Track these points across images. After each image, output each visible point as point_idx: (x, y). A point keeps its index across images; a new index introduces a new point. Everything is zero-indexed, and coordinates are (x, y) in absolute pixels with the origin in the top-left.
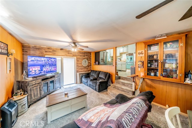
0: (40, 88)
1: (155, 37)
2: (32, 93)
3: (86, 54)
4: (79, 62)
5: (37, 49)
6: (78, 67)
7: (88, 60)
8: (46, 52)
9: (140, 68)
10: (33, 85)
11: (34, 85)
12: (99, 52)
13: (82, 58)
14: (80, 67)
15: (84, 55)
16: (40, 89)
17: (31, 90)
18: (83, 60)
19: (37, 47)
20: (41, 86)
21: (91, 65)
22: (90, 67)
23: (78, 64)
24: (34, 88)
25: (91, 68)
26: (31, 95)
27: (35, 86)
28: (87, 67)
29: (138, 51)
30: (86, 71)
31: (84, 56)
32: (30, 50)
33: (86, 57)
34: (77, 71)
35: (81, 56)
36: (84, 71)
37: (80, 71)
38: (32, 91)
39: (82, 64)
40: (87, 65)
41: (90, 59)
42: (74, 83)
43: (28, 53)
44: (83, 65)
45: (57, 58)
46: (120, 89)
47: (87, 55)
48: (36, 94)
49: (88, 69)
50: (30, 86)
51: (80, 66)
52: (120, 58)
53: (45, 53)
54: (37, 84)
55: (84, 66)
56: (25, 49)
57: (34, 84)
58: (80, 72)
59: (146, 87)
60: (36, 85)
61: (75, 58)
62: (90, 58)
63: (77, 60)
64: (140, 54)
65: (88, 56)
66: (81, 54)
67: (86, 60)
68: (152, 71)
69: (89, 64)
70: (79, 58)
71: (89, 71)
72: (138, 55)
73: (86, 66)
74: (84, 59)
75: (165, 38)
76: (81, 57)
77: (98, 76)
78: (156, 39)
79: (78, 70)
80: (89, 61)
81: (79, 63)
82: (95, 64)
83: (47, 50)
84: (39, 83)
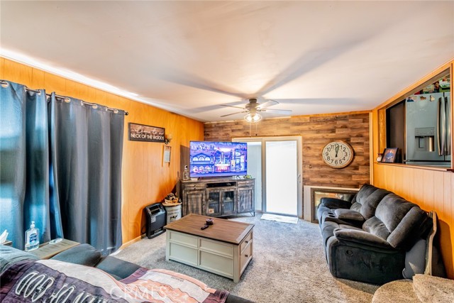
0: (202, 198)
2: (189, 204)
3: (340, 123)
4: (311, 152)
5: (219, 127)
6: (307, 168)
8: (233, 131)
10: (190, 191)
11: (192, 190)
13: (323, 138)
14: (316, 169)
15: (331, 127)
16: (202, 202)
17: (187, 198)
18: (329, 146)
19: (220, 125)
20: (204, 197)
21: (368, 164)
22: (361, 171)
23: (307, 159)
24: (193, 196)
25: (368, 174)
26: (187, 206)
27: (194, 194)
28: (349, 173)
31: (333, 131)
32: (211, 131)
33: (339, 132)
34: (305, 181)
35: (318, 131)
37: (315, 180)
38: (189, 201)
39: (325, 157)
40: (345, 163)
41: (360, 140)
42: (296, 214)
43: (210, 137)
44: (328, 162)
45: (248, 144)
47: (345, 127)
48: (195, 207)
49: (350, 176)
50: (186, 191)
51: (315, 166)
53: (231, 134)
54: (198, 190)
55: (333, 164)
56: (207, 130)
57: (193, 188)
58: (314, 184)
60: (196, 192)
61: (297, 141)
63: (303, 144)
65: (352, 128)
66: (318, 127)
67: (341, 143)
69: (359, 159)
70: (311, 139)
73: (339, 165)
74: (332, 140)
76: (319, 135)
77: (373, 213)
79: (306, 176)
80: (358, 148)
81: (313, 156)
82: (378, 159)
83: (235, 127)
84: (201, 190)
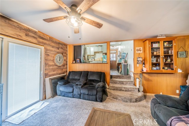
1: (157, 36)
3: (61, 46)
4: (49, 58)
6: (47, 67)
7: (64, 56)
9: (138, 64)
12: (80, 46)
13: (55, 51)
14: (51, 67)
15: (57, 46)
18: (57, 55)
21: (67, 64)
22: (65, 67)
23: (47, 62)
25: (67, 68)
28: (62, 68)
29: (137, 48)
30: (60, 74)
31: (58, 49)
33: (60, 50)
34: (46, 75)
35: (53, 47)
36: (57, 74)
37: (51, 73)
39: (56, 61)
40: (62, 64)
42: (38, 100)
46: (123, 89)
47: (62, 48)
49: (63, 69)
51: (51, 66)
52: (93, 57)
55: (58, 65)
58: (50, 76)
59: (144, 81)
61: (41, 49)
62: (65, 53)
64: (138, 50)
65: (64, 49)
66: (53, 44)
67: (61, 55)
68: (154, 66)
69: (65, 62)
70: (50, 50)
71: (64, 73)
72: (137, 52)
73: (60, 65)
74: (58, 53)
75: (164, 38)
76: (53, 49)
77: (87, 79)
78: (158, 38)
79: (47, 72)
80: (65, 58)
81: (51, 60)
82: (74, 62)
